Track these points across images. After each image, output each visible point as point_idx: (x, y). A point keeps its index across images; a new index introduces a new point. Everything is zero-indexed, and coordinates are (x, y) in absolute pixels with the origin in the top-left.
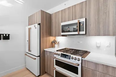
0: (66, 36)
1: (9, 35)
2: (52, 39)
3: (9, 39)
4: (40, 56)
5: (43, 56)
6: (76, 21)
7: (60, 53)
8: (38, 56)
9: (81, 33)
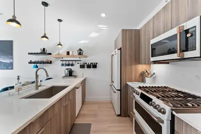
0: (168, 63)
1: (96, 63)
2: (141, 68)
3: (96, 67)
4: (120, 90)
5: (124, 91)
6: (174, 31)
7: (140, 91)
8: (118, 90)
9: (188, 54)
